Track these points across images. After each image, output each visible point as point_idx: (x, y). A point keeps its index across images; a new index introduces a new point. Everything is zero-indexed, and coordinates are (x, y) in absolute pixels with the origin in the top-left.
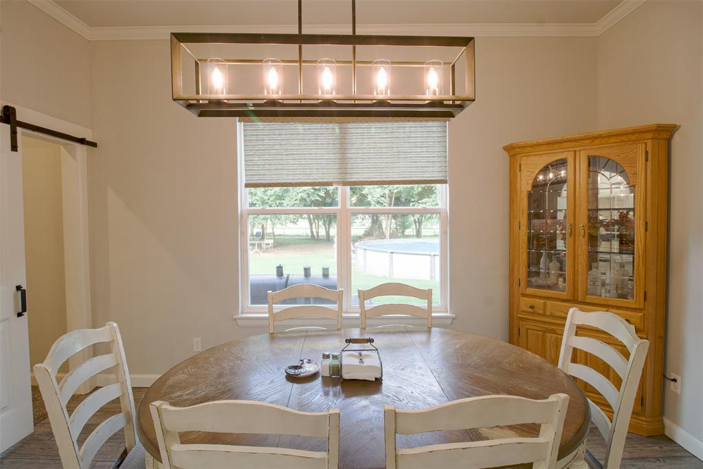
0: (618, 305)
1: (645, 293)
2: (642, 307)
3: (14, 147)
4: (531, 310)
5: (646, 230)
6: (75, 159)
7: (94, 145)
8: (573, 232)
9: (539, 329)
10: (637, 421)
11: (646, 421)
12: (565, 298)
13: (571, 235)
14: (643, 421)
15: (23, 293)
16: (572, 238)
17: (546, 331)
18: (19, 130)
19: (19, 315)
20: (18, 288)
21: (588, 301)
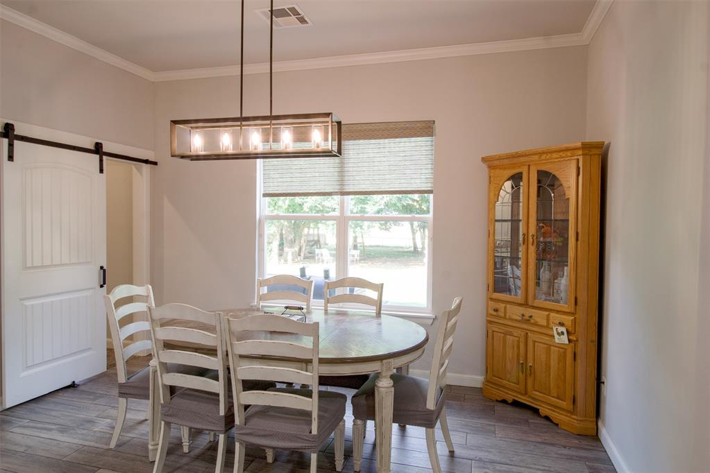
0: (558, 309)
1: (576, 299)
2: (573, 310)
3: (101, 171)
4: (495, 313)
5: (577, 240)
6: (141, 174)
7: (155, 163)
8: (526, 240)
9: (501, 331)
10: (570, 419)
11: (577, 420)
12: (520, 302)
13: (524, 243)
14: (575, 419)
15: (104, 271)
16: (525, 246)
17: (506, 334)
18: (104, 158)
19: (102, 286)
20: (102, 268)
21: (535, 305)
